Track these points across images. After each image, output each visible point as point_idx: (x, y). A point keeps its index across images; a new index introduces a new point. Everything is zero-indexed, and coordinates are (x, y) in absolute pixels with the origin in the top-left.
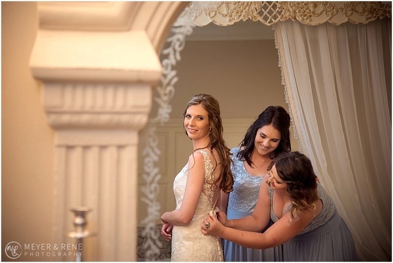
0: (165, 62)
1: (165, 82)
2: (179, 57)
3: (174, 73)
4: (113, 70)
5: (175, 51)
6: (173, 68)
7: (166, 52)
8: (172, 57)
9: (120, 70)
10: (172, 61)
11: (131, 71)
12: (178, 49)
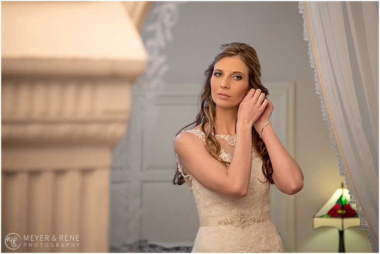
0: (150, 42)
1: (151, 72)
2: (169, 36)
3: (161, 60)
4: (75, 60)
5: (164, 27)
6: (162, 52)
7: (150, 28)
8: (159, 36)
9: (85, 60)
10: (160, 41)
11: (102, 61)
12: (169, 24)
